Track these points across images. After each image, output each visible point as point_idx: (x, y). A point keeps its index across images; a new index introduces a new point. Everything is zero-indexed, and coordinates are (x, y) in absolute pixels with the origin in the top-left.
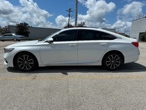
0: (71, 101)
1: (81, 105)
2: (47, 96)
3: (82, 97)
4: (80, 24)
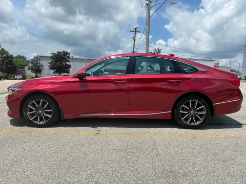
0: (168, 168)
1: (185, 175)
2: (127, 159)
3: (185, 164)
4: (153, 52)
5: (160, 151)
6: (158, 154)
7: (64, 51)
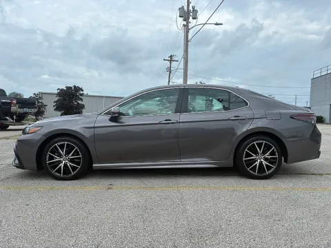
0: (194, 227)
2: (142, 218)
3: (217, 221)
5: (188, 207)
6: (184, 211)
7: (75, 86)
